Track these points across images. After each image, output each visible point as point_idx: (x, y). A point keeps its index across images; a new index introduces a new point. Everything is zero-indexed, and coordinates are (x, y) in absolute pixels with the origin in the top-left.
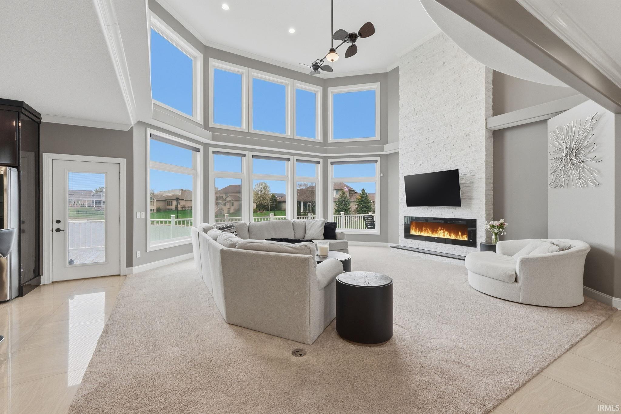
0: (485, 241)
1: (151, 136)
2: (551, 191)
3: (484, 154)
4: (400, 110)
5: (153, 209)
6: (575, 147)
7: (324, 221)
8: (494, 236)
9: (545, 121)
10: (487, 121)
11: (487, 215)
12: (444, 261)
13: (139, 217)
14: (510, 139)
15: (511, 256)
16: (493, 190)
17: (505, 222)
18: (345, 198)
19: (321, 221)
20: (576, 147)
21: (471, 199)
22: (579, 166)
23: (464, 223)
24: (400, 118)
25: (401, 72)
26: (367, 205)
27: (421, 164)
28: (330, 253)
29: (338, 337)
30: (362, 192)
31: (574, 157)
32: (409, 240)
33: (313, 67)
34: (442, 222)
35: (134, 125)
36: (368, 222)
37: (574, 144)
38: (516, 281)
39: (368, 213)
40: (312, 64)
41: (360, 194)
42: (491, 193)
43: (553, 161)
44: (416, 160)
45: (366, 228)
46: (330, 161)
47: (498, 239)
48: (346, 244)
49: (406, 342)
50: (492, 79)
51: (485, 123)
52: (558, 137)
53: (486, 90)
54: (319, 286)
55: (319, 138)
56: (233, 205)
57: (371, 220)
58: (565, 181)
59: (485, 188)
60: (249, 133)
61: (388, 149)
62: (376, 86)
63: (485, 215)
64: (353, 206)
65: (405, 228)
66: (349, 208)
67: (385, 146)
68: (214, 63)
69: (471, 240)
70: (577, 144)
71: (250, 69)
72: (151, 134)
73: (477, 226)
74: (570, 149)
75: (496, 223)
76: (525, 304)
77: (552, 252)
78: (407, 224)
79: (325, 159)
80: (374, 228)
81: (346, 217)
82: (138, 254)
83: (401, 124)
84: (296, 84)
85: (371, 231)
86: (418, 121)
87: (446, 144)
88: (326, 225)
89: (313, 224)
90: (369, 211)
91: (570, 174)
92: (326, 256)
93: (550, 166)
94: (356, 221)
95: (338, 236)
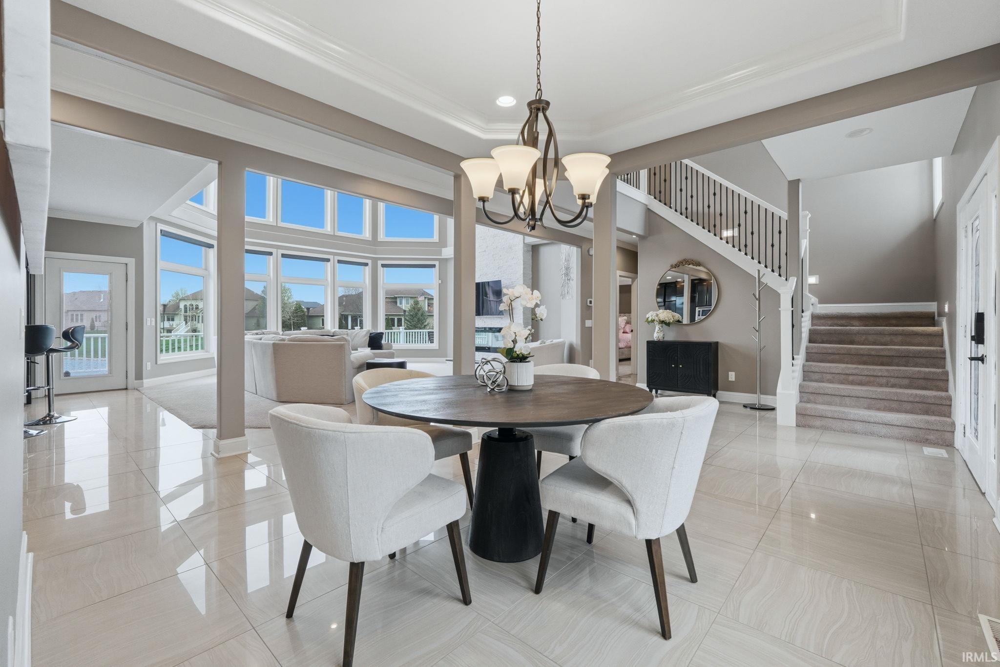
1: (161, 232)
7: (370, 331)
13: (149, 324)
18: (419, 310)
35: (144, 220)
46: (380, 263)
55: (367, 234)
60: (276, 226)
61: (446, 253)
67: (443, 249)
72: (161, 230)
79: (375, 260)
80: (433, 341)
82: (148, 366)
87: (495, 254)
88: (372, 335)
89: (356, 334)
95: (384, 347)
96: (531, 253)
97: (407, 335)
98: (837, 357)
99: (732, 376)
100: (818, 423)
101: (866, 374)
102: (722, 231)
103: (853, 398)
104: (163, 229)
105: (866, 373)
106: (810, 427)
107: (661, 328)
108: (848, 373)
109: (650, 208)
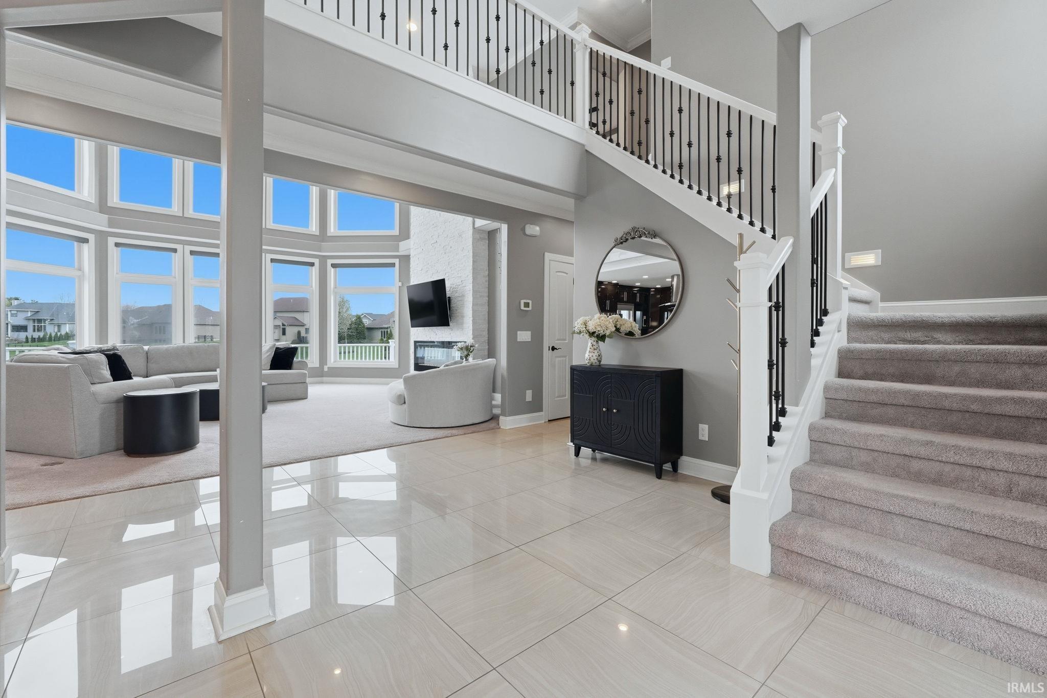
3: (471, 259)
11: (476, 336)
16: (488, 306)
42: (484, 309)
46: (330, 262)
51: (472, 221)
55: (313, 228)
56: (284, 333)
59: (472, 302)
60: (183, 217)
61: (404, 248)
63: (472, 336)
65: (414, 357)
67: (401, 244)
76: (410, 427)
79: (323, 259)
83: (412, 215)
86: (425, 212)
95: (294, 365)
96: (487, 241)
98: (891, 411)
99: (704, 432)
100: (818, 576)
101: (952, 460)
102: (721, 186)
103: (913, 522)
105: (951, 457)
106: (801, 582)
107: (595, 343)
108: (908, 453)
109: (588, 149)
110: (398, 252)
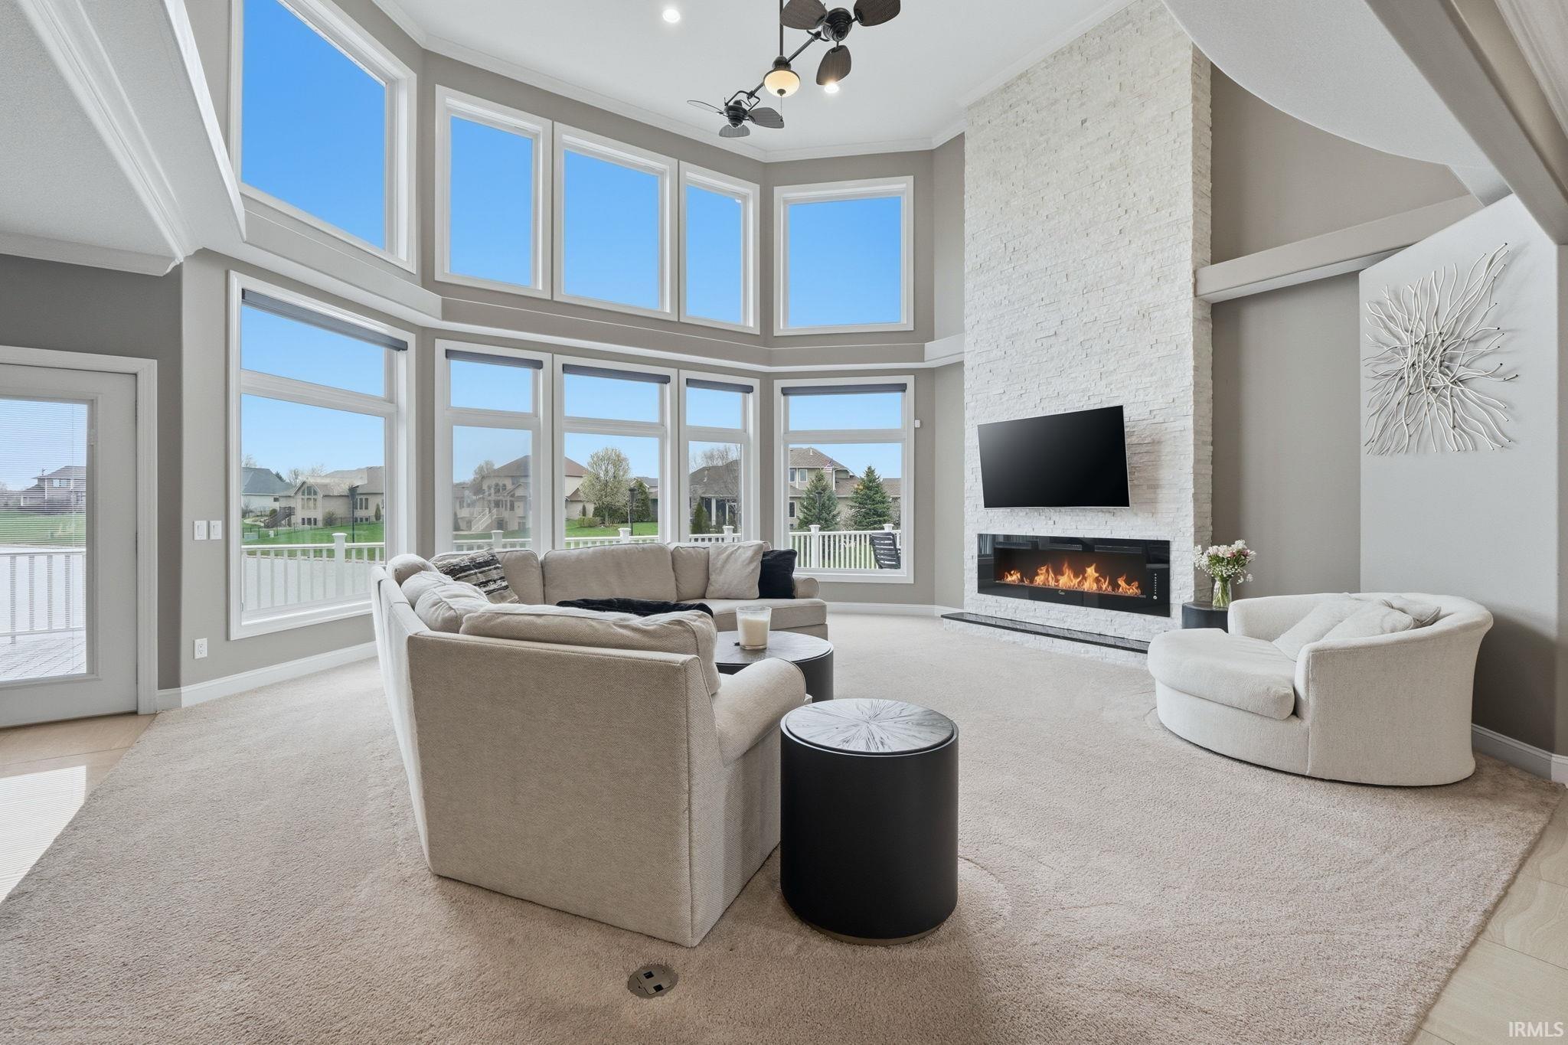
0: (1192, 600)
1: (243, 297)
2: (1369, 462)
3: (1191, 363)
4: (967, 249)
5: (315, 520)
6: (1440, 340)
7: (761, 547)
8: (1218, 585)
9: (1353, 277)
10: (1198, 276)
11: (1198, 530)
12: (1084, 653)
13: (200, 534)
14: (1257, 325)
15: (1271, 640)
16: (1212, 464)
17: (1248, 548)
18: (824, 490)
19: (753, 548)
20: (1443, 341)
21: (1154, 487)
22: (1451, 393)
23: (1139, 551)
24: (966, 270)
25: (968, 146)
26: (880, 507)
27: (1023, 392)
28: (774, 638)
29: (784, 913)
30: (868, 475)
31: (1437, 369)
32: (990, 597)
33: (728, 113)
34: (1079, 547)
35: (186, 258)
36: (882, 552)
37: (1437, 333)
38: (1296, 712)
39: (883, 528)
40: (726, 104)
41: (862, 479)
42: (1208, 470)
43: (1377, 382)
44: (1008, 383)
45: (877, 567)
46: (779, 384)
47: (1230, 594)
48: (821, 610)
49: (1000, 924)
50: (1209, 164)
51: (1192, 281)
52: (1391, 318)
53: (1194, 193)
54: (722, 752)
55: (750, 321)
57: (890, 545)
58: (1410, 436)
59: (1192, 456)
60: (552, 301)
61: (936, 353)
62: (902, 186)
63: (1193, 530)
64: (845, 511)
65: (978, 566)
66: (834, 516)
67: (928, 345)
68: (452, 102)
69: (1155, 597)
70: (1446, 335)
71: (555, 123)
72: (243, 290)
73: (1172, 558)
74: (1426, 348)
75: (1224, 551)
76: (1322, 780)
77: (1392, 631)
78: (983, 556)
79: (767, 379)
80: (897, 566)
81: (824, 537)
82: (198, 647)
83: (969, 285)
84: (688, 174)
85: (889, 575)
86: (1014, 276)
87: (1088, 340)
88: (767, 558)
90: (885, 522)
91: (1426, 414)
92: (761, 647)
93: (1365, 397)
94: (850, 548)
95: (800, 589)
96: (1211, 325)
97: (824, 542)
104: (248, 287)
110: (924, 361)
